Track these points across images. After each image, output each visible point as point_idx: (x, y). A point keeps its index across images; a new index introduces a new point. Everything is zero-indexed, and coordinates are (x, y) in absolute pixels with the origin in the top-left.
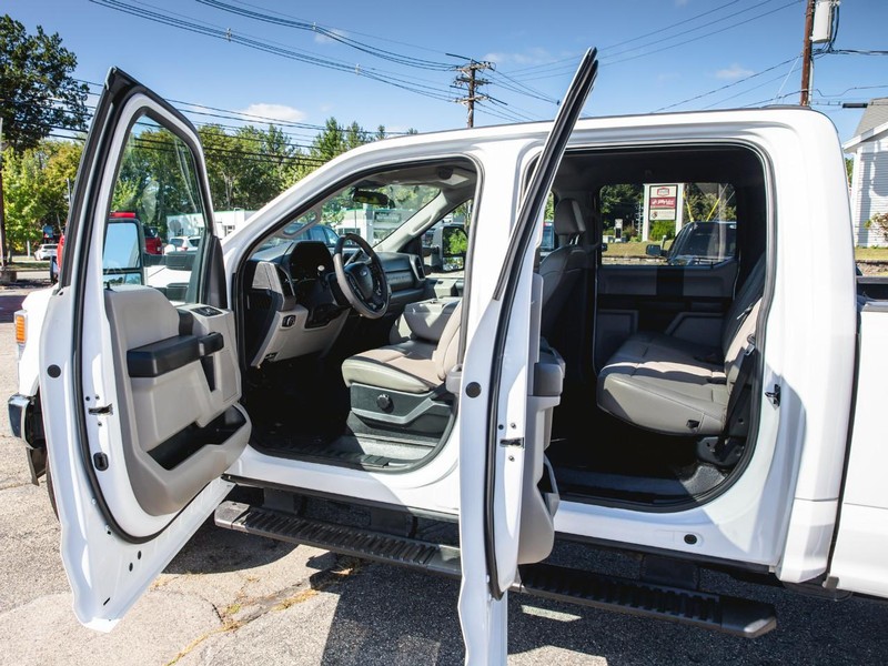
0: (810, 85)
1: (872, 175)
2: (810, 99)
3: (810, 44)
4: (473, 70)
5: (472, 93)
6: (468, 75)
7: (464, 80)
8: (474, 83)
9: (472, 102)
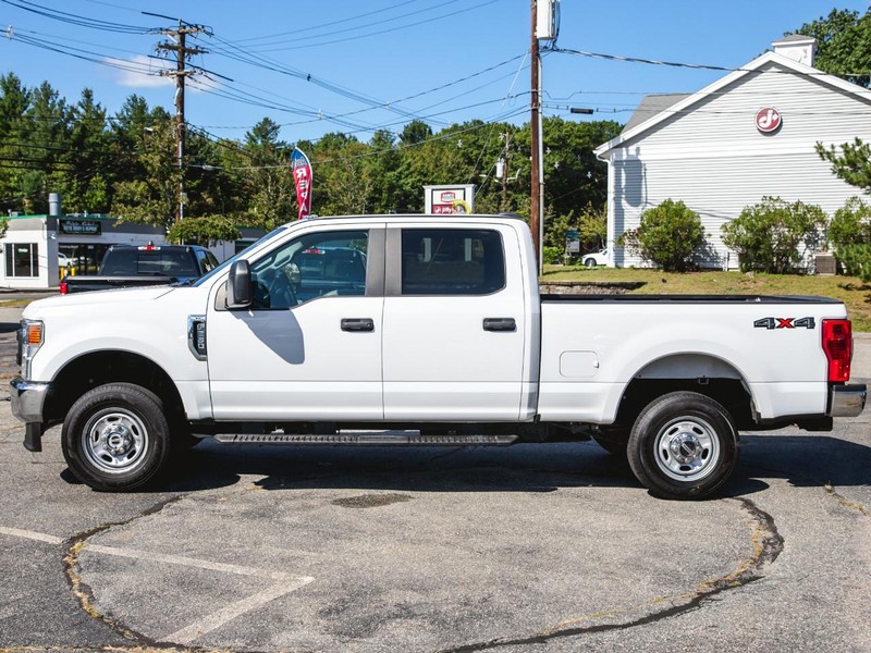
0: (540, 85)
1: (623, 183)
2: (540, 101)
3: (536, 41)
4: (182, 35)
5: (181, 65)
6: (175, 40)
7: (168, 47)
8: (184, 51)
9: (181, 78)
